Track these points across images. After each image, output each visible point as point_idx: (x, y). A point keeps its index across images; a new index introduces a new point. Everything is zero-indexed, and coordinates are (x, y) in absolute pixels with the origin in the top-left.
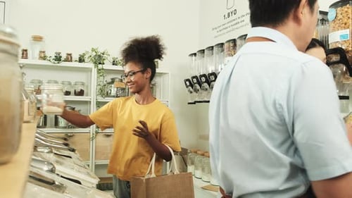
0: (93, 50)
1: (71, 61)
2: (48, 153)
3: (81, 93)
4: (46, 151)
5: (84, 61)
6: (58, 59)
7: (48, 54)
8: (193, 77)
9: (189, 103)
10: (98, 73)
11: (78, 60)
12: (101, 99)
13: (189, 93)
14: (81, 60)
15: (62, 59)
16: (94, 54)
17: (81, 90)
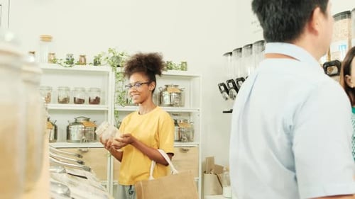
0: (110, 51)
1: (85, 64)
2: (60, 173)
3: (97, 101)
4: (59, 170)
5: (100, 63)
6: (70, 62)
7: (58, 57)
8: (230, 81)
9: (224, 112)
10: (117, 77)
11: (93, 62)
12: (120, 108)
13: (224, 100)
14: (96, 63)
15: (75, 62)
16: (112, 55)
17: (97, 98)
